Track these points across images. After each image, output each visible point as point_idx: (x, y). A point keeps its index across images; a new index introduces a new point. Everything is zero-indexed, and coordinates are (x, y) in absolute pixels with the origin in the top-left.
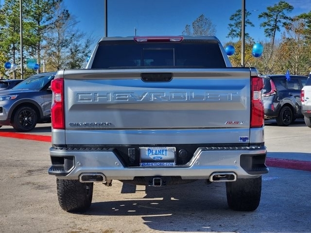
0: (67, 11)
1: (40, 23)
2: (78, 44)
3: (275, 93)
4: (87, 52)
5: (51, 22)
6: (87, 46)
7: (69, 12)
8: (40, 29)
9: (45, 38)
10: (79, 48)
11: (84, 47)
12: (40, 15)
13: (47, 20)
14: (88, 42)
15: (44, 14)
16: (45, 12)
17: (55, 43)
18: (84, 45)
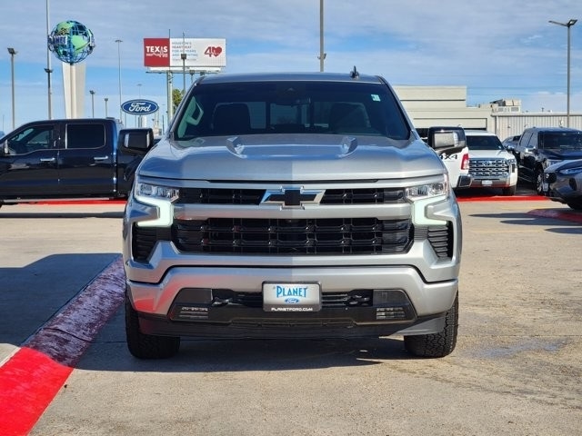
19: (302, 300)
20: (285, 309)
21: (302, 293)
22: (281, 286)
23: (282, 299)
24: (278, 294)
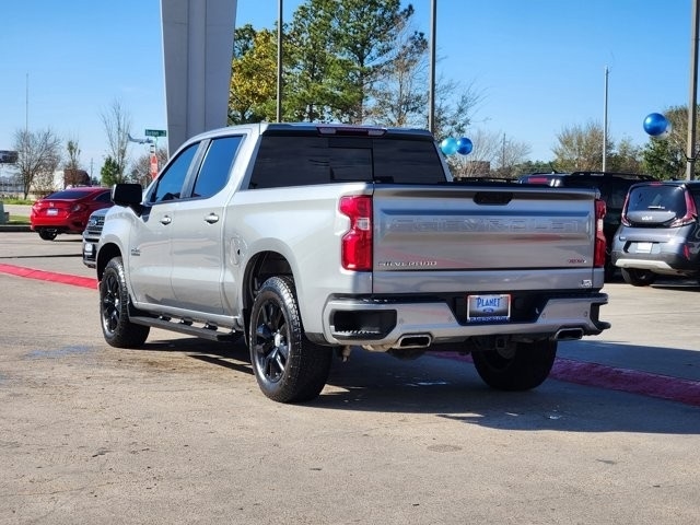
0: (422, 35)
1: (365, 61)
2: (443, 106)
3: (694, 220)
4: (462, 123)
5: (387, 59)
6: (461, 110)
7: (424, 37)
8: (364, 74)
9: (375, 93)
10: (444, 115)
11: (455, 112)
12: (365, 43)
13: (380, 55)
14: (464, 102)
15: (372, 41)
16: (377, 37)
17: (392, 103)
18: (454, 108)
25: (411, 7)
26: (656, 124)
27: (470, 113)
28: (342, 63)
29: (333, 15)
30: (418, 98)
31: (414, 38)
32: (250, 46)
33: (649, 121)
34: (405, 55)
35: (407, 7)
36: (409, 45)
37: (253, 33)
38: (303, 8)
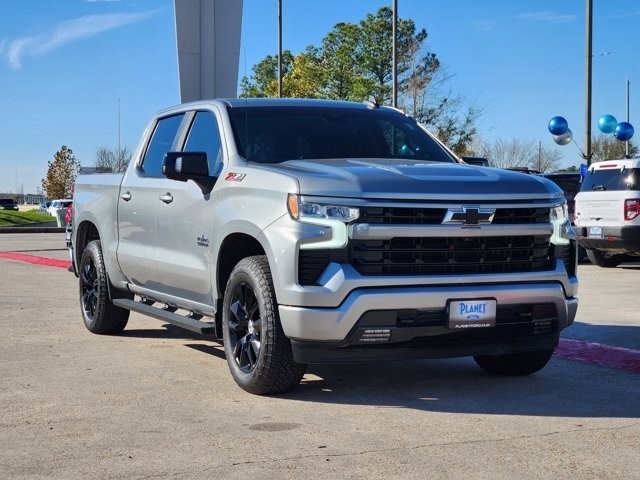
0: (434, 56)
1: (385, 80)
2: (453, 118)
4: (469, 132)
5: (404, 78)
6: (468, 121)
7: (436, 58)
8: (383, 91)
10: (454, 126)
11: (464, 123)
12: (385, 64)
14: (471, 113)
18: (463, 120)
19: (482, 316)
20: (466, 326)
21: (482, 309)
22: (465, 302)
23: (465, 316)
24: (462, 311)
25: (424, 31)
26: (558, 126)
27: (477, 124)
28: (365, 82)
29: (356, 40)
30: (431, 111)
31: (427, 58)
32: (289, 69)
33: (552, 123)
34: (420, 74)
35: (421, 32)
36: (423, 65)
37: (291, 58)
38: (331, 35)
